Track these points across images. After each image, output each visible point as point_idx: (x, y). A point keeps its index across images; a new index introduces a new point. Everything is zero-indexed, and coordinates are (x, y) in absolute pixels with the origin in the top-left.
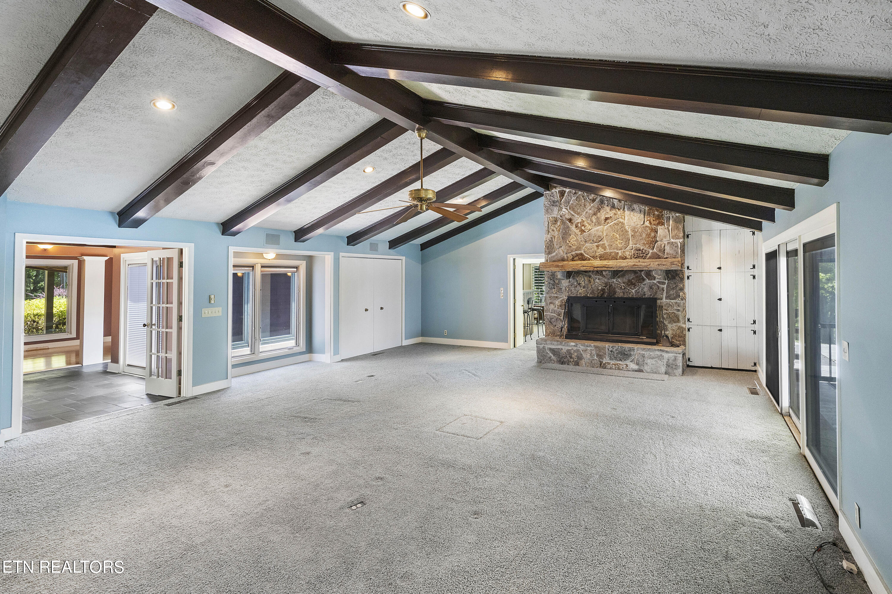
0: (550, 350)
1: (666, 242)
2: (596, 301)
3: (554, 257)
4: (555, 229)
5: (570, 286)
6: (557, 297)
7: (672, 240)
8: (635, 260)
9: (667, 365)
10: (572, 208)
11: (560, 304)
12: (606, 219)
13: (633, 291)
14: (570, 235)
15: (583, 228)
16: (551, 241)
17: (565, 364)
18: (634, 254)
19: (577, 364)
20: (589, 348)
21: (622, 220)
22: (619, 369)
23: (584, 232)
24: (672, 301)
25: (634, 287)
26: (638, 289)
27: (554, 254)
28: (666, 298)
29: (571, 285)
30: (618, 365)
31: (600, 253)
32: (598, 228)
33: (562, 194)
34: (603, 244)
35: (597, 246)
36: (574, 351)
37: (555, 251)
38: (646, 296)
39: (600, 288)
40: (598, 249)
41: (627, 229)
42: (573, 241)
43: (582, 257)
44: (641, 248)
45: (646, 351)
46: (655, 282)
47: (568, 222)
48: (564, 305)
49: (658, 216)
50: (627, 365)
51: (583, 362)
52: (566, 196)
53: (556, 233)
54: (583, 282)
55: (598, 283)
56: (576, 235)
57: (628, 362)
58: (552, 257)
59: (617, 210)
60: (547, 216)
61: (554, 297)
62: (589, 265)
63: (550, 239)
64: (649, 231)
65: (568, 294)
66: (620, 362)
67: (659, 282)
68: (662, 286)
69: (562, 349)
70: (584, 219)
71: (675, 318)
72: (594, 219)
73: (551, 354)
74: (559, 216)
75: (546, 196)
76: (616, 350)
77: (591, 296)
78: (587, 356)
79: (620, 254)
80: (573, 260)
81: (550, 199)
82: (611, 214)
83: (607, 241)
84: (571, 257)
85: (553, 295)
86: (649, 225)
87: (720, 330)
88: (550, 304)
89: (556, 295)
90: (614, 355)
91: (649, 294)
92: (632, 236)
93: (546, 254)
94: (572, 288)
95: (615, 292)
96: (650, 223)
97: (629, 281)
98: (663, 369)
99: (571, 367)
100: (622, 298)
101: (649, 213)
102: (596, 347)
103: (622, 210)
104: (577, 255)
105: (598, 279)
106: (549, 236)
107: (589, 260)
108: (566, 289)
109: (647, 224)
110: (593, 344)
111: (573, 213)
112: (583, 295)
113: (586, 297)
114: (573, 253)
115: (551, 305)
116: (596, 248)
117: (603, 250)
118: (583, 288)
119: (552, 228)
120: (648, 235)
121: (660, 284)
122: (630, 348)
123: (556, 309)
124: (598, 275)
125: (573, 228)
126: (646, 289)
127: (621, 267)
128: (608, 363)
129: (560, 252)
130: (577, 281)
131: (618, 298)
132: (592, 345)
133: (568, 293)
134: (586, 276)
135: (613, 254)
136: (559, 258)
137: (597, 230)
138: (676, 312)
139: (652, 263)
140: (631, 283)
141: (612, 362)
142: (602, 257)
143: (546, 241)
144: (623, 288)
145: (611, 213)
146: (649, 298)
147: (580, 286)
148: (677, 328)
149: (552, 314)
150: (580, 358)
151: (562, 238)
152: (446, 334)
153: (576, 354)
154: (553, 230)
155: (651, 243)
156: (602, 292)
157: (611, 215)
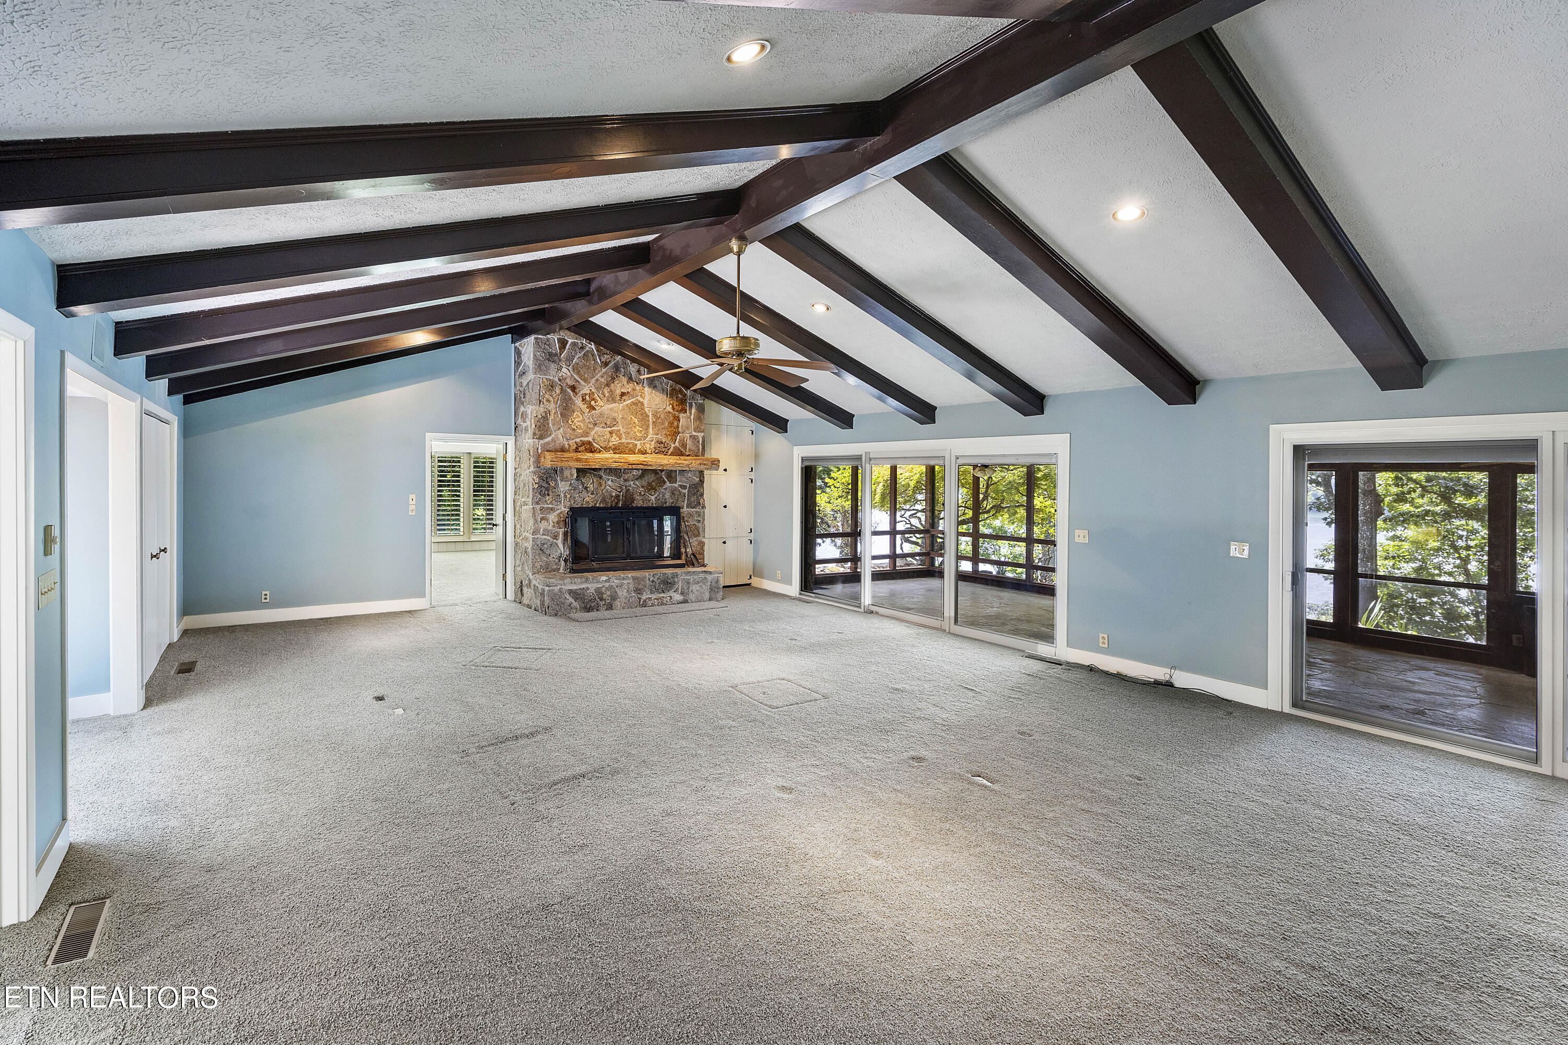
0: (569, 594)
1: (688, 435)
2: (610, 514)
3: (548, 443)
4: (551, 399)
5: (572, 491)
6: (552, 509)
7: (694, 433)
8: (655, 456)
9: (710, 589)
10: (576, 369)
11: (557, 520)
12: (623, 394)
13: (653, 498)
14: (574, 412)
15: (593, 403)
16: (545, 418)
17: (592, 610)
18: (655, 448)
19: (610, 607)
20: (625, 582)
21: (641, 400)
22: (662, 604)
23: (594, 409)
24: (692, 510)
25: (654, 492)
26: (658, 495)
27: (549, 439)
28: (687, 507)
29: (574, 490)
30: (661, 599)
31: (614, 443)
32: (612, 405)
33: (563, 343)
34: (619, 431)
35: (611, 433)
36: (607, 588)
37: (550, 435)
38: (668, 504)
39: (614, 494)
40: (612, 437)
41: (647, 412)
42: (578, 421)
43: (590, 448)
44: (664, 441)
45: (691, 575)
46: (676, 485)
47: (570, 392)
48: (563, 521)
49: (681, 400)
50: (671, 597)
51: (617, 603)
52: (569, 349)
53: (552, 406)
54: (592, 486)
55: (610, 485)
56: (583, 413)
57: (671, 593)
58: (545, 444)
59: (636, 384)
60: (539, 376)
61: (548, 508)
62: (622, 461)
63: (544, 415)
64: (672, 418)
65: (569, 503)
66: (663, 595)
67: (681, 486)
68: (684, 491)
69: (588, 588)
70: (593, 390)
71: (696, 532)
72: (606, 392)
73: (571, 600)
74: (557, 380)
75: (538, 342)
76: (658, 579)
77: (602, 505)
78: (622, 593)
79: (639, 447)
80: (577, 450)
81: (545, 349)
82: (628, 388)
83: (623, 427)
84: (573, 446)
85: (545, 506)
86: (671, 411)
87: (724, 542)
88: (541, 519)
89: (551, 506)
90: (655, 587)
91: (671, 501)
92: (654, 422)
93: (537, 438)
94: (575, 495)
95: (633, 500)
96: (673, 409)
97: (649, 484)
98: (707, 595)
99: (603, 613)
100: (641, 508)
101: (672, 394)
102: (634, 578)
103: (640, 385)
104: (583, 443)
105: (612, 481)
106: (542, 410)
107: (600, 452)
108: (565, 496)
109: (669, 409)
110: (630, 574)
111: (578, 379)
112: (590, 505)
113: (595, 509)
114: (578, 440)
115: (543, 522)
116: (609, 435)
117: (618, 439)
118: (592, 494)
119: (547, 396)
120: (671, 424)
121: (682, 489)
122: (673, 573)
123: (550, 527)
124: (612, 476)
125: (578, 401)
126: (667, 496)
127: (662, 465)
128: (649, 598)
129: (558, 436)
130: (583, 484)
131: (637, 508)
132: (629, 576)
133: (570, 501)
134: (595, 476)
135: (631, 446)
136: (558, 447)
137: (611, 410)
138: (697, 524)
139: (694, 462)
140: (650, 488)
141: (653, 596)
142: (616, 450)
143: (537, 416)
144: (643, 493)
145: (628, 386)
146: (671, 507)
147: (587, 491)
148: (697, 543)
149: (544, 537)
150: (614, 597)
151: (561, 415)
152: (268, 600)
153: (608, 593)
154: (548, 401)
155: (673, 435)
156: (616, 501)
157: (629, 390)
